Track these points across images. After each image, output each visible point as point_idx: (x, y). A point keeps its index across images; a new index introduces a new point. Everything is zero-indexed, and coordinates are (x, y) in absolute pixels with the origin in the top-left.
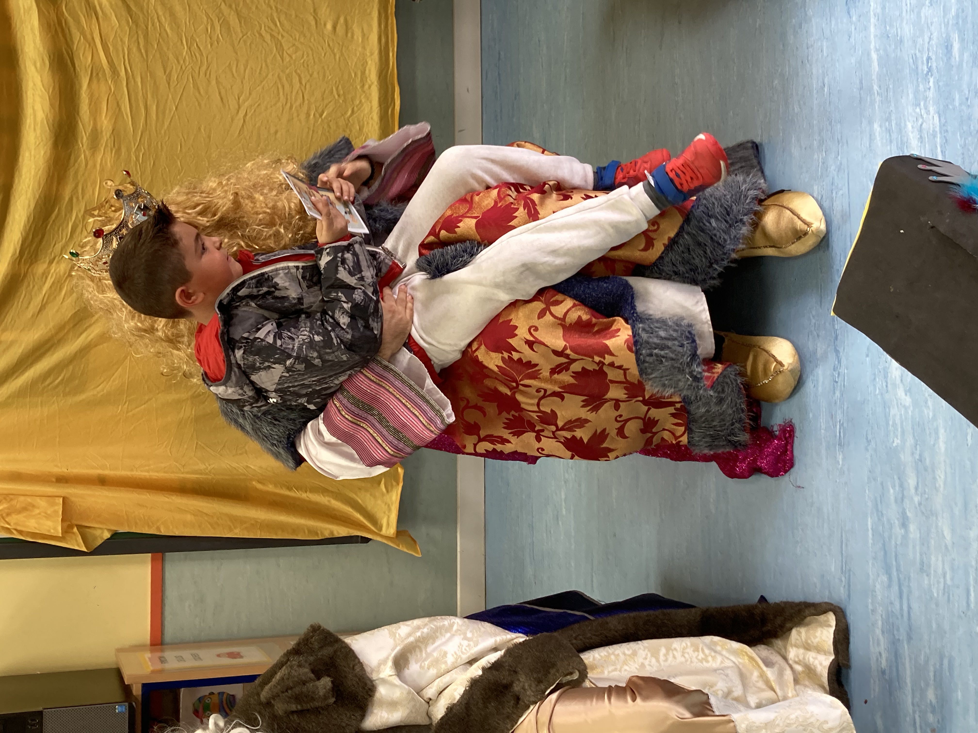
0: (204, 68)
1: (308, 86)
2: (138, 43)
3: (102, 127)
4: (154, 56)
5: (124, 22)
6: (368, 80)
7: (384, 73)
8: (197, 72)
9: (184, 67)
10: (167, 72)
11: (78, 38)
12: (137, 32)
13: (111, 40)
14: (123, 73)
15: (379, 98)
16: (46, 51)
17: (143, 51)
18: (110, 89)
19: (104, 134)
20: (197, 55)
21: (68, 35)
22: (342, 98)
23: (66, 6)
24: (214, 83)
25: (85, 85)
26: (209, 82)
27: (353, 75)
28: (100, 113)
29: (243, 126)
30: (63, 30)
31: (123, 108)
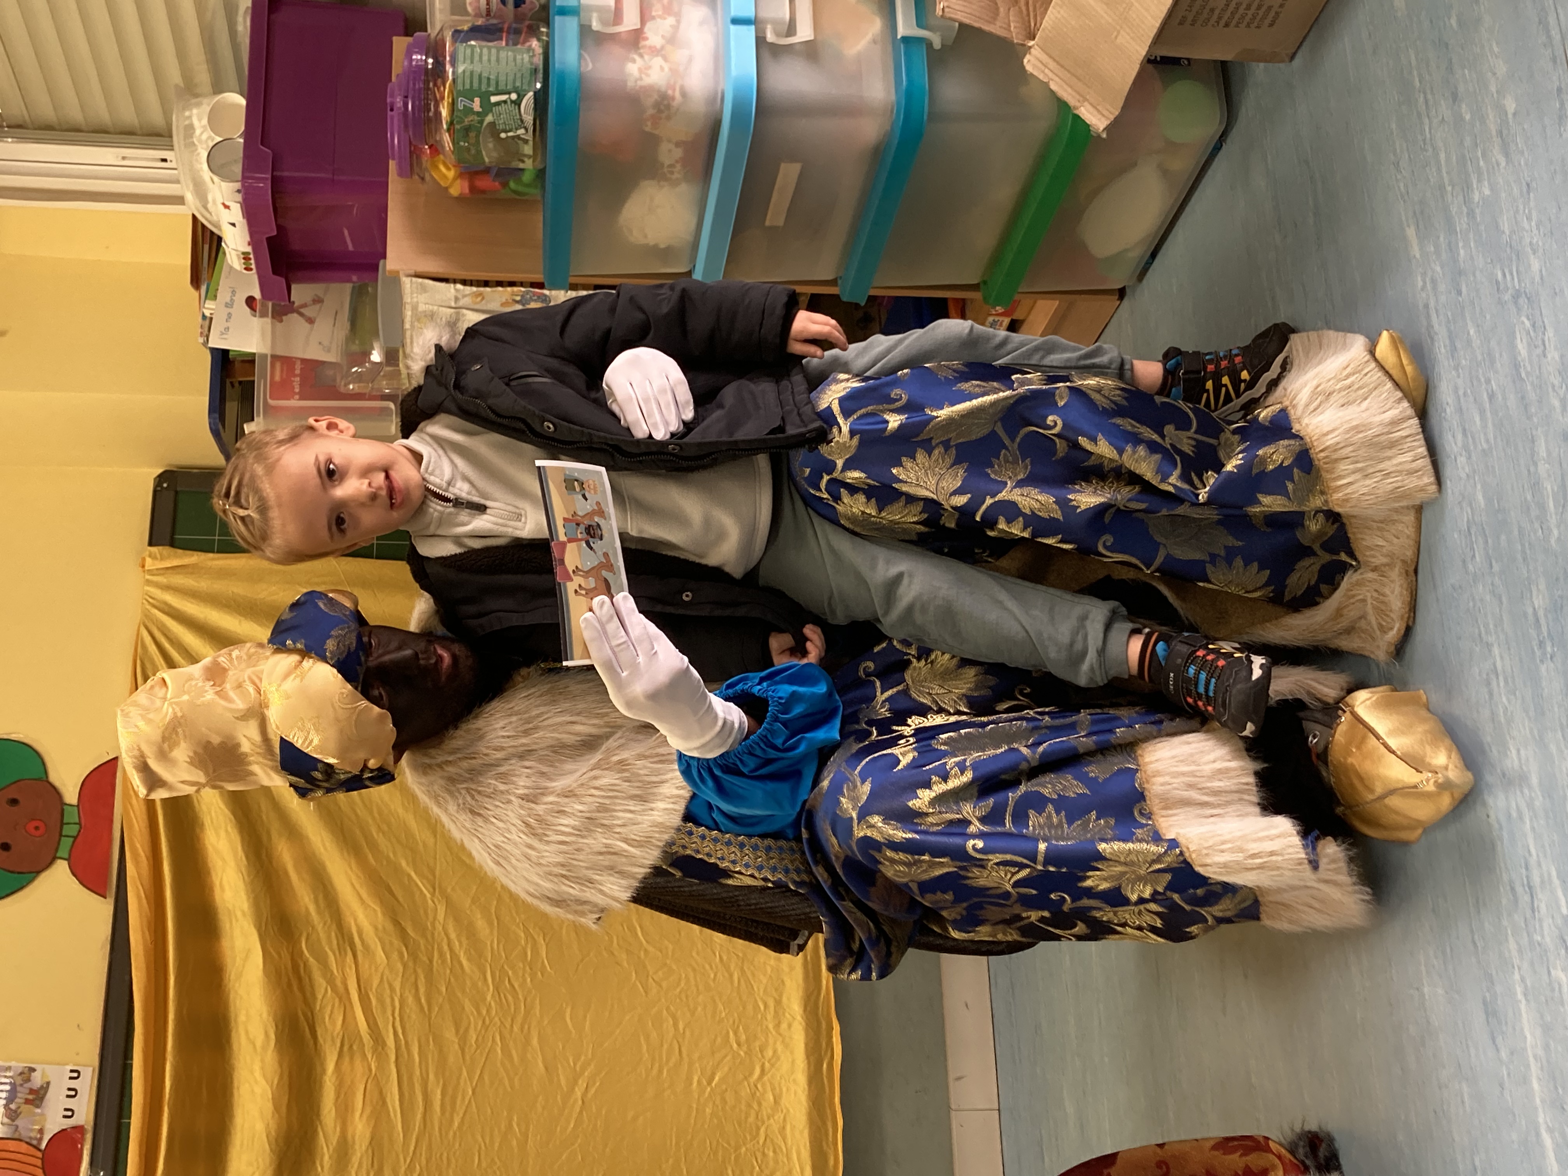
0: (519, 1019)
1: (688, 1033)
2: (417, 989)
3: (353, 1137)
4: (441, 1008)
5: (395, 956)
6: (787, 1015)
7: (813, 998)
8: (508, 1026)
9: (487, 1022)
10: (462, 1031)
11: (323, 991)
12: (415, 971)
13: (375, 985)
14: (391, 1042)
15: (806, 1045)
16: (271, 1019)
17: (423, 1000)
18: (370, 1070)
19: (357, 1147)
20: (510, 998)
21: (308, 988)
22: (745, 1048)
23: (307, 939)
24: (535, 1041)
25: (330, 1067)
26: (527, 1041)
27: (762, 1008)
28: (353, 1112)
29: (581, 1112)
30: (300, 979)
31: (388, 1100)
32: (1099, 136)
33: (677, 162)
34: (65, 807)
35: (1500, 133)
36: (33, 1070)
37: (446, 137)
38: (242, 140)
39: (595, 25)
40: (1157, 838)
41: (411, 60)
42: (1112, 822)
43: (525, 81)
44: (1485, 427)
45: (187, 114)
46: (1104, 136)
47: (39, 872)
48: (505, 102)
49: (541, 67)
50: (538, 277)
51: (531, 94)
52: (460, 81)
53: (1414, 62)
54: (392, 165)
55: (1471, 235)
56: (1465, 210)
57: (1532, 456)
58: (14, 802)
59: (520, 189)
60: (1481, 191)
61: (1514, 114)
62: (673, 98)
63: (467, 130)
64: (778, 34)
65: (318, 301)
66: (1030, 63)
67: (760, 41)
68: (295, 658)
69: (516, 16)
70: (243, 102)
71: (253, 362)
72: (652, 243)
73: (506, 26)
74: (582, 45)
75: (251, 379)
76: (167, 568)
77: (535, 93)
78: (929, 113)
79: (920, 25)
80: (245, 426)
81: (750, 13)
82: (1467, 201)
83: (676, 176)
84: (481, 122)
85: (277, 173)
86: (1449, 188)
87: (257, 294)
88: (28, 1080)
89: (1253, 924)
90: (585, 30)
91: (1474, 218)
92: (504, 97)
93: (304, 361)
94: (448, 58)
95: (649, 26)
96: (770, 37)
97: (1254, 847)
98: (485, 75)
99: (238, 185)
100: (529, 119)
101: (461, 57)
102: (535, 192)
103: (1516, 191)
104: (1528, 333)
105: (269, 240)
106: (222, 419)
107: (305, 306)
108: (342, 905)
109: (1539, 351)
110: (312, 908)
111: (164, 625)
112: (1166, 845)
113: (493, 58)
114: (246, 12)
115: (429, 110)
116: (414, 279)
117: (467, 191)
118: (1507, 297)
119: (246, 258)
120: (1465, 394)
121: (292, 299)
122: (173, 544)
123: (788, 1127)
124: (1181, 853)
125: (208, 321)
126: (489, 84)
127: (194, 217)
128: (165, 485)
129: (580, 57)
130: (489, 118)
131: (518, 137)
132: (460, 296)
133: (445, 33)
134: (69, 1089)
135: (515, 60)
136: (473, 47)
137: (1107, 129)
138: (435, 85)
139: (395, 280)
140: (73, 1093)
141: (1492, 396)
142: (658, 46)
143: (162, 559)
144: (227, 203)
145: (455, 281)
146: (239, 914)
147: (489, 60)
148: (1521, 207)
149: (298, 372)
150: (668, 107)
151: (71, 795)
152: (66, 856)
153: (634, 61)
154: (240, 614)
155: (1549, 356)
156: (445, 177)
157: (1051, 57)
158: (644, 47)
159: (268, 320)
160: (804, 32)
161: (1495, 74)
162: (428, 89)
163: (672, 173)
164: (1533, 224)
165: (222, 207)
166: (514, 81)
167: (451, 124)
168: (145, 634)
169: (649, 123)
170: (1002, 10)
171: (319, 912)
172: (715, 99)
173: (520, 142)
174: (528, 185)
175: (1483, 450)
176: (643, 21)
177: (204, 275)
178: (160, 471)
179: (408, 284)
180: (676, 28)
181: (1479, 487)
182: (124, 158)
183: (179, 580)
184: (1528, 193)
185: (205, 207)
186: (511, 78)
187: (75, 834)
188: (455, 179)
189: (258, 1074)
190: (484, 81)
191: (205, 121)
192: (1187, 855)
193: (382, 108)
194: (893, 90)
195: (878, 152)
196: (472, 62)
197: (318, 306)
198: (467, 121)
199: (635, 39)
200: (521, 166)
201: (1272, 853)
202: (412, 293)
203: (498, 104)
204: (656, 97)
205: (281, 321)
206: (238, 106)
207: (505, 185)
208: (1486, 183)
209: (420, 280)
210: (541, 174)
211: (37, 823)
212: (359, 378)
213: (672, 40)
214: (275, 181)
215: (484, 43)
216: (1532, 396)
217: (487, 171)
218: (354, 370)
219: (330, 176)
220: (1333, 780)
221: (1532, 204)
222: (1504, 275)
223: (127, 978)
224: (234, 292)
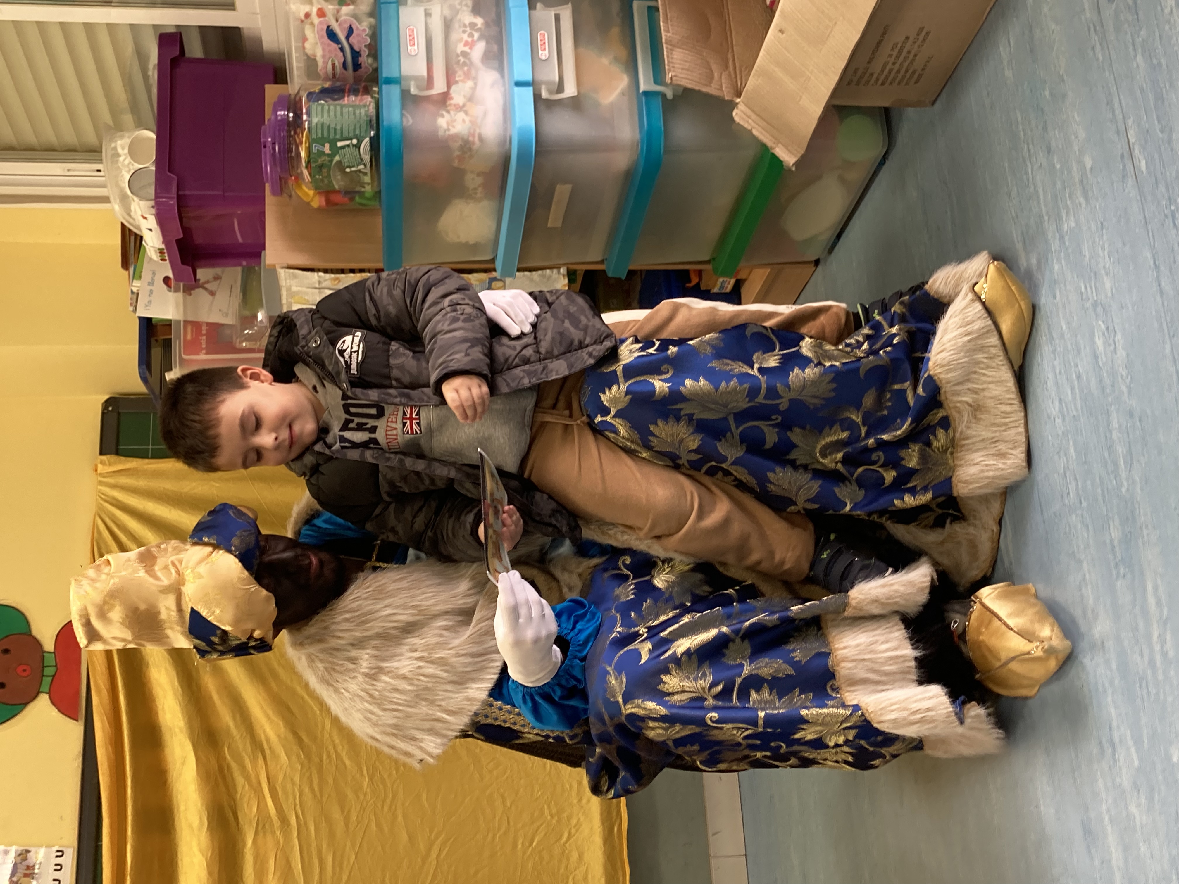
0: (388, 801)
1: (513, 808)
2: (311, 782)
4: (329, 796)
5: (294, 758)
8: (380, 807)
9: (364, 804)
10: (346, 812)
11: (242, 786)
12: (310, 768)
13: (280, 779)
14: (293, 821)
15: (601, 814)
16: (204, 808)
17: (316, 789)
18: (279, 842)
20: (381, 786)
21: (230, 784)
22: (556, 818)
23: (229, 748)
24: (400, 818)
25: (249, 842)
26: (395, 817)
27: (568, 786)
28: (267, 876)
29: (436, 869)
30: (224, 778)
31: (293, 865)
32: (790, 170)
33: (479, 186)
34: (45, 654)
35: (1082, 182)
36: (28, 851)
37: (305, 172)
38: (154, 168)
39: (413, 91)
40: (844, 706)
41: (277, 115)
42: (811, 695)
43: (363, 130)
44: (1074, 399)
45: (113, 145)
46: (794, 169)
47: (26, 704)
48: (348, 146)
49: (374, 118)
50: (380, 265)
51: (367, 140)
52: (313, 131)
53: (1019, 119)
54: (267, 186)
55: (1062, 255)
56: (1057, 235)
57: (1109, 426)
58: (6, 651)
59: (364, 202)
60: (1069, 224)
61: (1091, 169)
62: (474, 143)
63: (321, 167)
64: (550, 92)
65: (217, 278)
66: (737, 115)
67: (537, 97)
68: (209, 549)
69: (355, 77)
70: (153, 136)
71: (170, 325)
72: (464, 241)
73: (347, 87)
74: (403, 107)
75: (169, 337)
76: (114, 472)
77: (371, 138)
78: (665, 147)
79: (656, 82)
80: (166, 375)
81: (529, 77)
82: (1059, 229)
83: (479, 195)
84: (331, 161)
85: (180, 193)
86: (1046, 218)
87: (171, 275)
88: (25, 859)
89: (919, 753)
90: (405, 94)
91: (1064, 243)
92: (347, 142)
93: (208, 324)
94: (304, 111)
95: (454, 88)
96: (544, 95)
97: (915, 706)
98: (332, 126)
99: (152, 203)
100: (367, 158)
101: (313, 113)
102: (375, 204)
103: (1093, 228)
104: (1104, 334)
105: (178, 241)
106: (149, 368)
107: (208, 282)
108: (253, 720)
109: (1112, 348)
110: (231, 724)
111: (113, 515)
112: (851, 709)
113: (338, 113)
114: (154, 68)
115: (291, 151)
116: (287, 270)
117: (324, 203)
118: (1088, 304)
119: (161, 252)
120: (1060, 373)
121: (198, 277)
122: (117, 453)
123: (590, 877)
124: (863, 715)
125: (136, 296)
126: (335, 133)
127: (123, 225)
128: (110, 408)
129: (402, 115)
130: (337, 158)
131: (360, 171)
132: (322, 280)
133: (301, 93)
134: (56, 865)
135: (354, 114)
136: (323, 105)
137: (796, 164)
138: (295, 133)
139: (272, 270)
140: (59, 867)
141: (1079, 377)
142: (461, 104)
143: (110, 465)
144: (145, 215)
145: (319, 270)
146: (177, 730)
147: (335, 115)
148: (1097, 240)
149: (204, 332)
150: (470, 149)
151: (49, 645)
152: (47, 690)
153: (443, 116)
154: (170, 504)
155: (1119, 353)
156: (307, 195)
157: (752, 111)
158: (450, 105)
159: (180, 295)
160: (570, 90)
161: (1076, 137)
162: (290, 136)
163: (476, 193)
164: (1106, 252)
165: (141, 218)
166: (355, 130)
167: (308, 163)
168: (100, 522)
169: (456, 161)
170: (716, 75)
171: (237, 727)
172: (505, 142)
173: (361, 175)
174: (369, 199)
175: (1074, 416)
176: (449, 86)
177: (132, 259)
178: (106, 397)
179: (282, 273)
180: (474, 89)
181: (1071, 443)
182: (69, 170)
183: (124, 480)
184: (1102, 229)
185: (130, 216)
186: (351, 128)
187: (53, 674)
188: (314, 195)
189: (196, 849)
190: (332, 131)
191: (126, 151)
192: (867, 715)
193: (257, 146)
194: (638, 131)
195: (629, 175)
196: (322, 116)
197: (218, 282)
198: (320, 161)
199: (444, 99)
200: (363, 189)
201: (928, 710)
202: (286, 280)
203: (343, 147)
204: (460, 143)
205: (190, 295)
206: (151, 139)
207: (352, 199)
208: (1072, 218)
209: (292, 271)
210: (378, 194)
211: (25, 667)
212: (249, 338)
213: (471, 99)
214: (180, 199)
215: (331, 102)
216: (1107, 381)
217: (338, 192)
218: (246, 332)
219: (221, 193)
220: (971, 654)
221: (1105, 238)
222: (1086, 288)
223: (96, 781)
224: (154, 274)
